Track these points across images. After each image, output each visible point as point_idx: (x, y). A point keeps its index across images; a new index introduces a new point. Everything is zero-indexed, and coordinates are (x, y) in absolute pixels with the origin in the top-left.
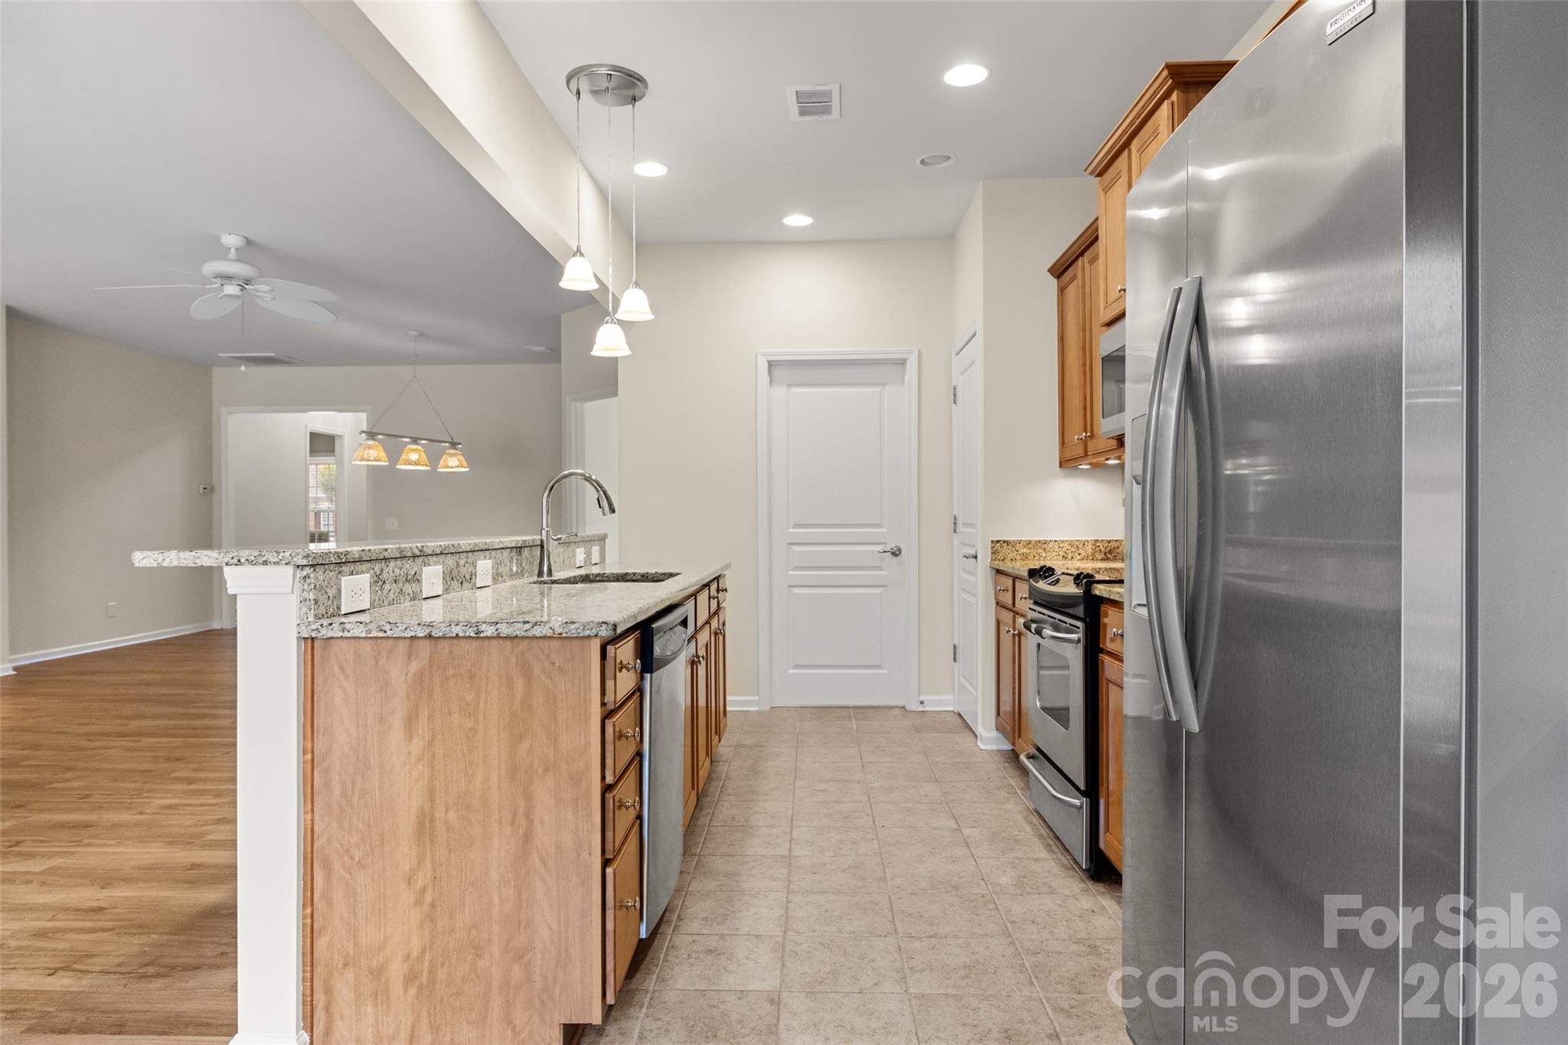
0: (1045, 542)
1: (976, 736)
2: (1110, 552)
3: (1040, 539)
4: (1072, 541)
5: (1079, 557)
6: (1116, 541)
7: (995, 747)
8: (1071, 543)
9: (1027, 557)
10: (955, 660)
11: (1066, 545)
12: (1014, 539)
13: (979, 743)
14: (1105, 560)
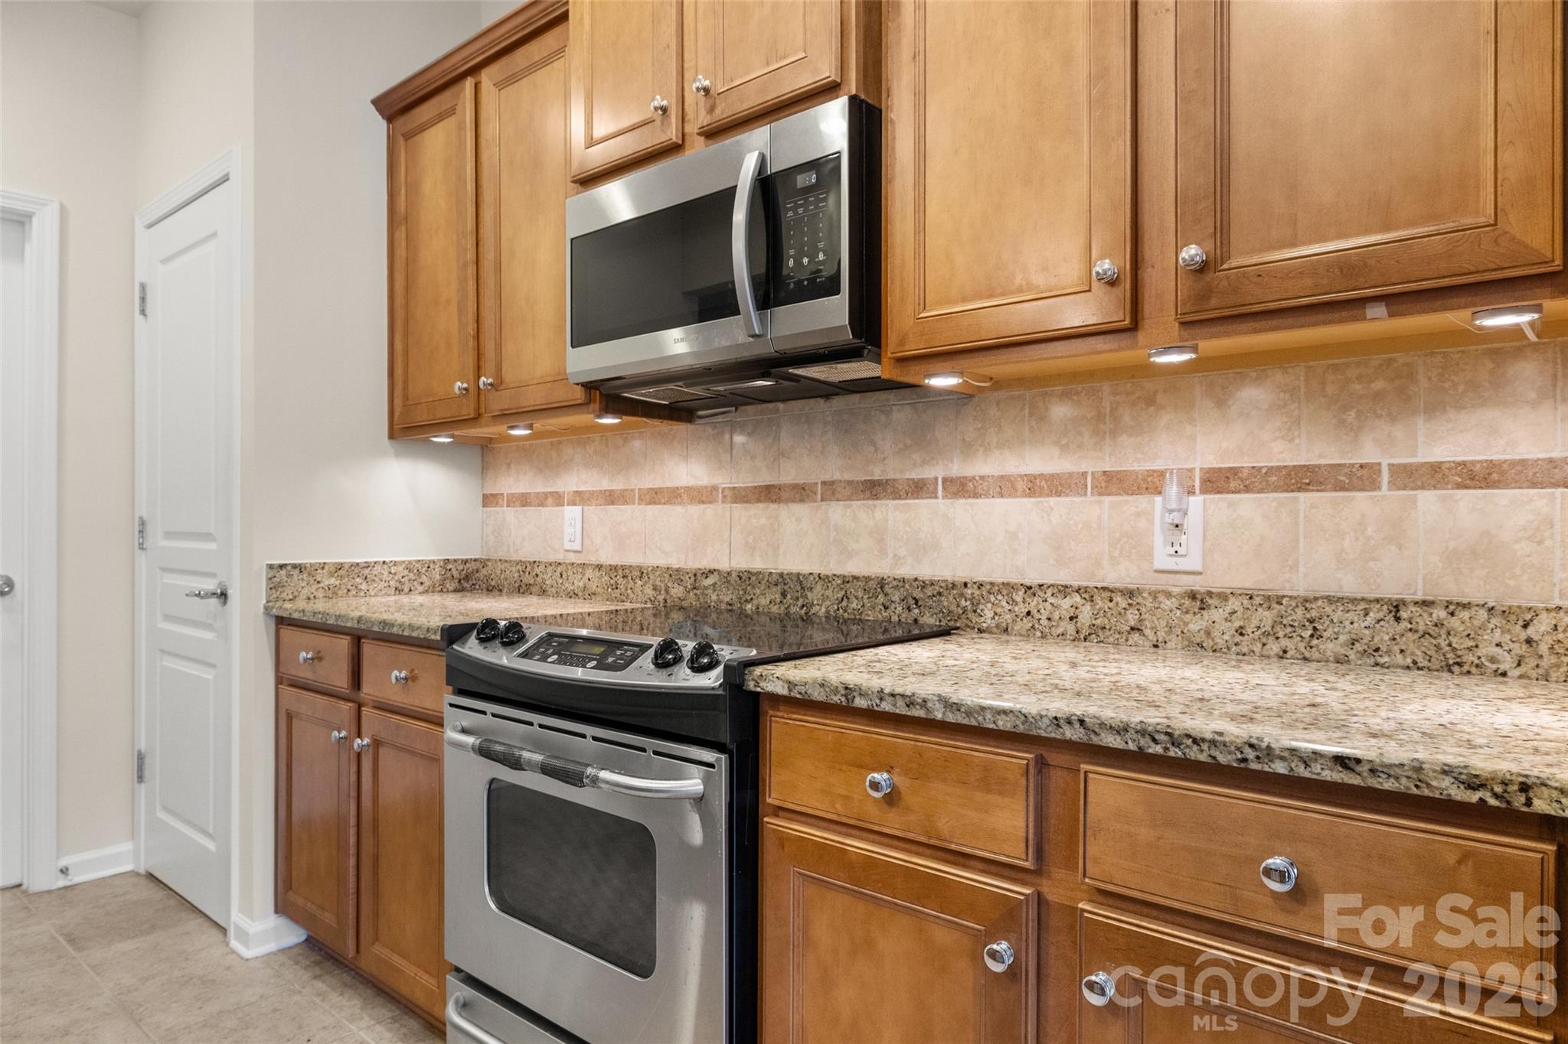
0: (367, 565)
1: (224, 931)
2: (467, 578)
3: (358, 561)
4: (410, 562)
5: (421, 588)
6: (475, 560)
7: (272, 947)
8: (409, 566)
9: (334, 593)
10: (140, 778)
11: (401, 568)
12: (312, 561)
13: (234, 944)
14: (459, 591)
